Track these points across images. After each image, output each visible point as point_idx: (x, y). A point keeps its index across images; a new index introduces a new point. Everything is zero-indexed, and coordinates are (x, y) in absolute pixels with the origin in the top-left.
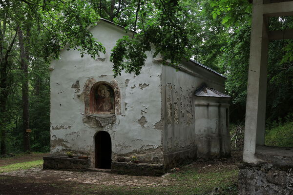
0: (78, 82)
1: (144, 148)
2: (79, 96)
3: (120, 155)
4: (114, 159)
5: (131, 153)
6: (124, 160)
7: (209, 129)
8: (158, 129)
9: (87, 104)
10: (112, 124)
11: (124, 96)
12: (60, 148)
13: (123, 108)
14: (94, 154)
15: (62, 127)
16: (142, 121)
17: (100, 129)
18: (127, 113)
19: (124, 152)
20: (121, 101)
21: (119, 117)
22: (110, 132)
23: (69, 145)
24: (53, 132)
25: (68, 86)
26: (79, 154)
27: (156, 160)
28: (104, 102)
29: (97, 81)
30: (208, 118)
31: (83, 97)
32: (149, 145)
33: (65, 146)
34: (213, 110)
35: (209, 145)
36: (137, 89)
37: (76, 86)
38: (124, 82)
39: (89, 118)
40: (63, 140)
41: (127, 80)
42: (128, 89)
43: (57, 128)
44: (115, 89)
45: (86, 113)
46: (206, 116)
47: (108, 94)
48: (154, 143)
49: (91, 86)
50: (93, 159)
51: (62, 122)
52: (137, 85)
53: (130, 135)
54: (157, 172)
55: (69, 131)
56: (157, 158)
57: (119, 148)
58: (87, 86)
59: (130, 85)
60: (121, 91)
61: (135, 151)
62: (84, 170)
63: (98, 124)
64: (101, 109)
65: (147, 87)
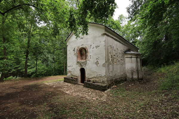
0: (75, 48)
1: (98, 76)
2: (75, 54)
3: (88, 78)
4: (86, 80)
5: (93, 78)
6: (90, 81)
7: (132, 67)
8: (104, 67)
9: (77, 57)
11: (90, 52)
13: (89, 58)
14: (80, 77)
16: (97, 63)
17: (82, 67)
18: (91, 60)
19: (90, 77)
20: (89, 55)
21: (88, 62)
22: (85, 68)
23: (72, 73)
24: (68, 68)
25: (72, 51)
26: (75, 77)
27: (103, 82)
28: (83, 56)
29: (80, 47)
30: (132, 63)
31: (76, 54)
32: (99, 75)
33: (71, 74)
34: (134, 59)
35: (132, 74)
36: (95, 48)
37: (74, 50)
38: (89, 46)
39: (78, 62)
40: (70, 71)
41: (91, 45)
42: (91, 49)
43: (69, 67)
44: (87, 50)
45: (77, 60)
46: (131, 62)
48: (102, 74)
49: (78, 49)
51: (70, 64)
52: (95, 47)
53: (92, 69)
55: (72, 68)
56: (104, 81)
57: (88, 75)
58: (77, 50)
59: (92, 47)
60: (88, 50)
61: (94, 77)
65: (99, 47)
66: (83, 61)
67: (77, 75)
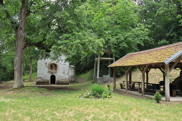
0: (46, 63)
1: (64, 79)
2: (46, 66)
3: (58, 81)
4: (56, 81)
5: (61, 80)
7: (72, 75)
8: (68, 74)
9: (49, 68)
10: (56, 73)
11: (59, 67)
12: (40, 79)
13: (59, 69)
15: (41, 74)
16: (64, 73)
17: (52, 75)
18: (60, 71)
20: (59, 68)
21: (58, 72)
22: (55, 75)
23: (43, 79)
25: (43, 64)
26: (46, 81)
27: (67, 81)
31: (48, 67)
34: (73, 70)
35: (72, 78)
36: (63, 65)
37: (46, 64)
39: (49, 72)
40: (41, 77)
41: (60, 63)
42: (61, 65)
43: (39, 74)
45: (48, 70)
46: (72, 72)
47: (54, 66)
48: (66, 77)
49: (50, 64)
50: (50, 82)
51: (41, 73)
53: (61, 76)
54: (68, 84)
55: (43, 75)
57: (58, 79)
60: (58, 65)
62: (48, 84)
63: (52, 73)
64: (52, 70)
65: (65, 65)
66: (54, 71)
67: (48, 79)
